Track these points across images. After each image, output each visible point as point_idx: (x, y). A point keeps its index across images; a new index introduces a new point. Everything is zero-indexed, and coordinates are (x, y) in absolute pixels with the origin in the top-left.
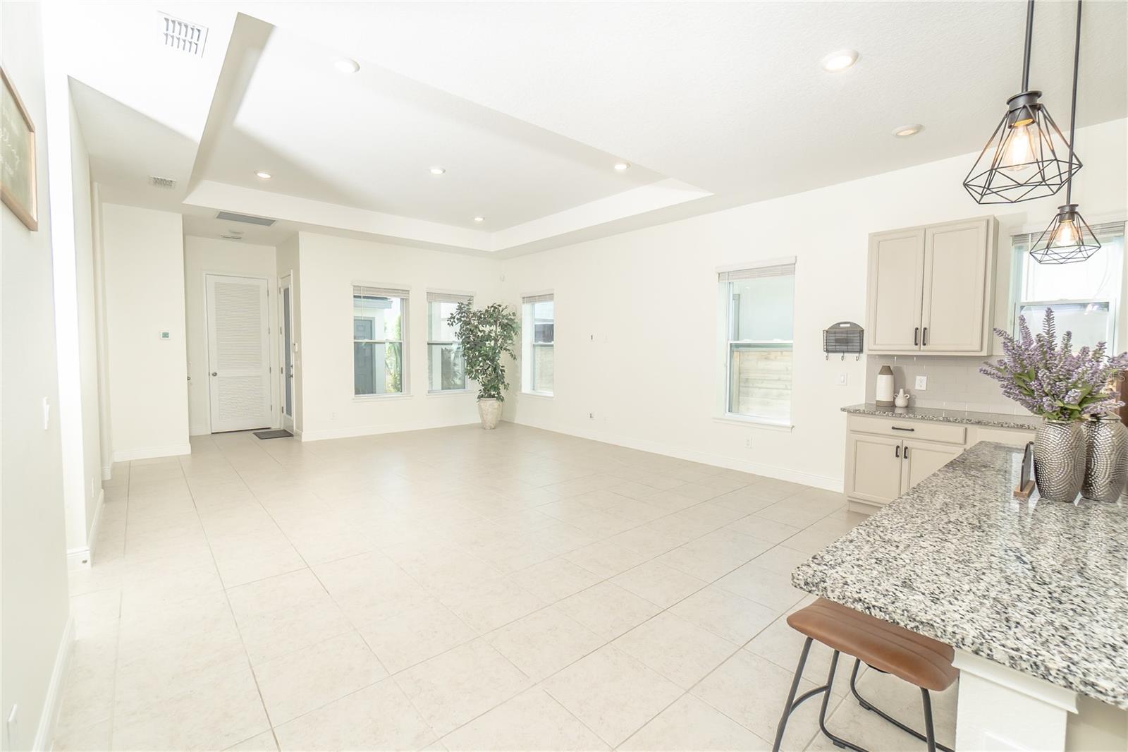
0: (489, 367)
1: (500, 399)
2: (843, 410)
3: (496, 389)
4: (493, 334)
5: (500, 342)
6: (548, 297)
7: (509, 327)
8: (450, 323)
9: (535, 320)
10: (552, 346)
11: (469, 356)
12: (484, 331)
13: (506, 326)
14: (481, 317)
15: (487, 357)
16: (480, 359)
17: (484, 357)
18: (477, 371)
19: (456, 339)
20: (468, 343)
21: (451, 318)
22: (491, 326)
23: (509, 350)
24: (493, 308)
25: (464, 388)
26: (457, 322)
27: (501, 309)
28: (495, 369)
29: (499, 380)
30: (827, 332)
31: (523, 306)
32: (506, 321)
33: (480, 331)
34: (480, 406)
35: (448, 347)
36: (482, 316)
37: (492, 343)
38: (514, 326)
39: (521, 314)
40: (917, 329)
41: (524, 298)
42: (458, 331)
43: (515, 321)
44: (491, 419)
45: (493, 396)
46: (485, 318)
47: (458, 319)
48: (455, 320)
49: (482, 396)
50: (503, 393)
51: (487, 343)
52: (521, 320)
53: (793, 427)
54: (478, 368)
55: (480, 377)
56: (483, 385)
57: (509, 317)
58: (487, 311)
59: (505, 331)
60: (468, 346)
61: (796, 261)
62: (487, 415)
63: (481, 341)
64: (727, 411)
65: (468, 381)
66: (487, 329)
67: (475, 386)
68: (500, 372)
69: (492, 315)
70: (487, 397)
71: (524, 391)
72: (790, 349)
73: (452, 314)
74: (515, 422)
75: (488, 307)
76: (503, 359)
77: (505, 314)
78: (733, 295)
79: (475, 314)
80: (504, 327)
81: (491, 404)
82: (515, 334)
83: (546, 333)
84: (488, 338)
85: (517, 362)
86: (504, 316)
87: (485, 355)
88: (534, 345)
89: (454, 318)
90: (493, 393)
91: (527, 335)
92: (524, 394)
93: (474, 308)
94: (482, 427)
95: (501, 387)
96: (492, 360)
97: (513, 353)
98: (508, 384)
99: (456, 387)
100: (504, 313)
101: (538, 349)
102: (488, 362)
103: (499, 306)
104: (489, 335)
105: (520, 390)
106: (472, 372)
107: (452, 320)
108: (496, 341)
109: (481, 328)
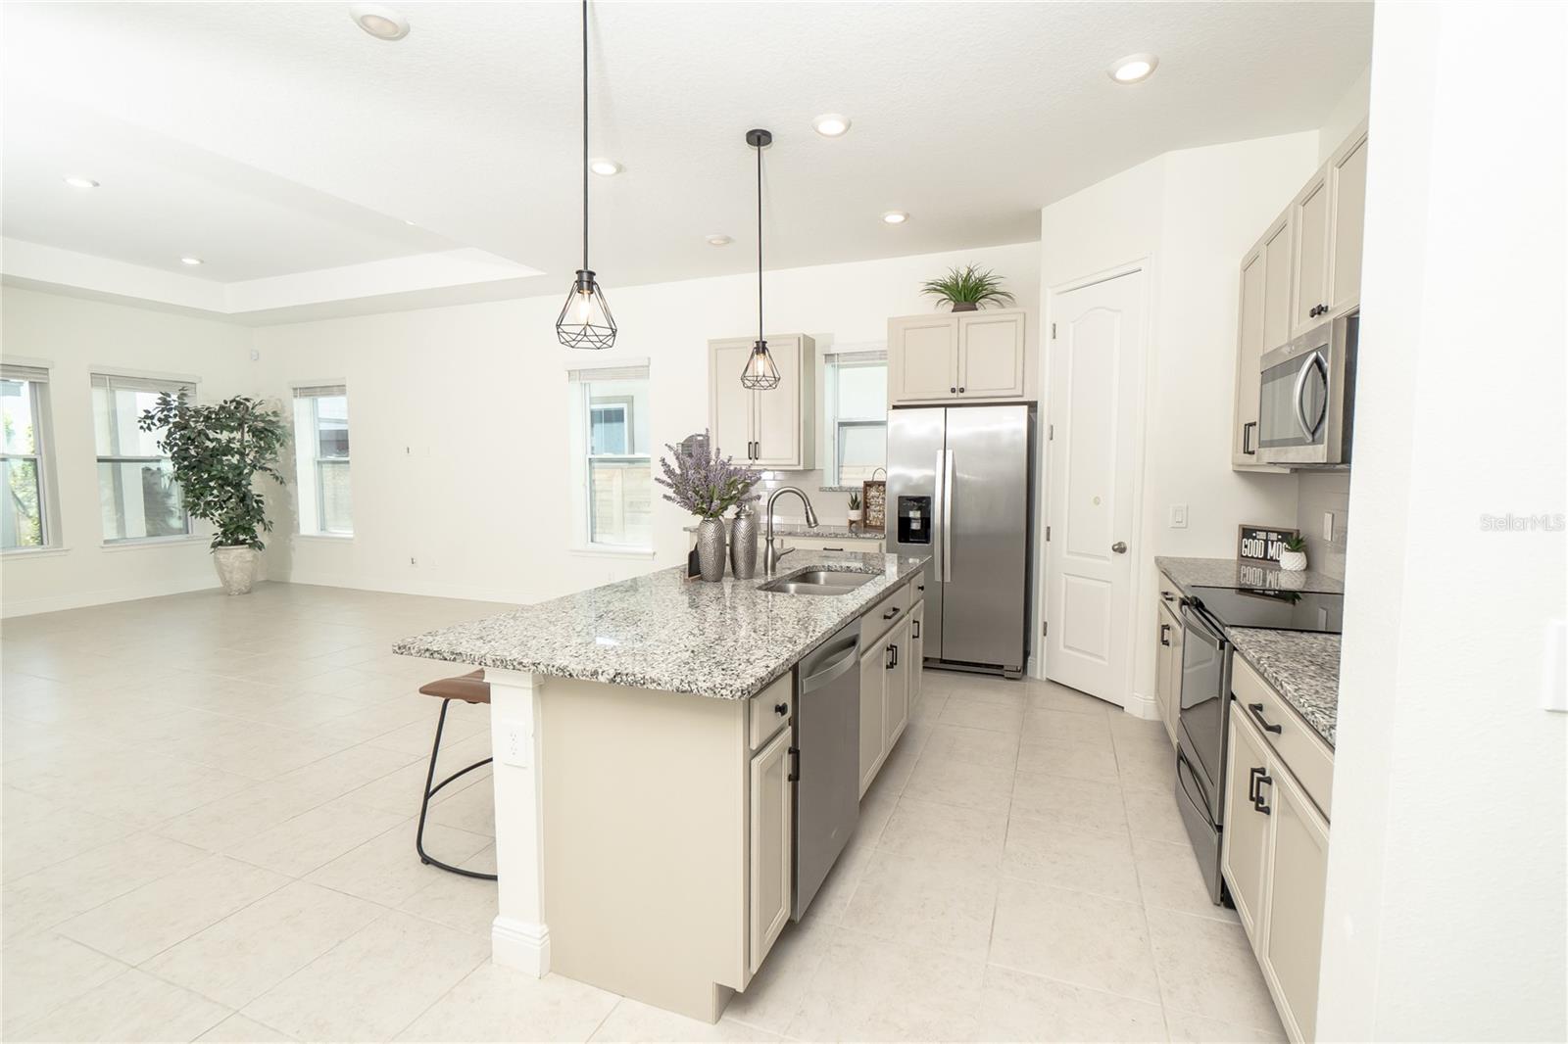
0: (230, 498)
1: (256, 545)
2: (685, 529)
3: (249, 530)
4: (236, 445)
5: (251, 457)
6: (339, 389)
7: (269, 434)
8: (145, 426)
9: (320, 420)
10: (348, 462)
11: (188, 480)
12: (218, 440)
13: (262, 432)
14: (210, 418)
15: (224, 482)
16: (212, 484)
17: (220, 482)
18: (208, 503)
19: (160, 452)
20: (184, 459)
21: (146, 417)
22: (232, 432)
23: (271, 470)
24: (234, 404)
25: (188, 533)
26: (158, 423)
27: (249, 404)
28: (242, 500)
29: (253, 517)
30: (683, 445)
31: (295, 400)
32: (262, 425)
33: (209, 440)
34: (216, 560)
35: (153, 466)
36: (213, 416)
37: (235, 460)
38: (278, 432)
39: (293, 414)
40: (750, 443)
41: (295, 389)
42: (163, 439)
43: (281, 424)
44: (239, 579)
45: (243, 542)
46: (218, 419)
47: (160, 420)
48: (155, 421)
49: (221, 543)
50: (262, 536)
51: (225, 458)
52: (292, 423)
53: (654, 554)
54: (210, 498)
55: (216, 514)
56: (221, 526)
57: (268, 418)
58: (222, 408)
59: (261, 439)
60: (186, 463)
61: (649, 363)
62: (231, 572)
63: (211, 456)
64: (590, 540)
65: (192, 520)
66: (224, 436)
67: (207, 528)
68: (255, 505)
69: (234, 414)
70: (231, 545)
71: (304, 531)
72: (646, 465)
73: (147, 412)
74: (292, 580)
75: (226, 402)
76: (257, 483)
77: (257, 414)
78: (590, 398)
79: (197, 412)
80: (257, 433)
81: (237, 556)
82: (281, 445)
83: (338, 443)
84: (227, 450)
85: (290, 487)
86: (257, 416)
87: (220, 478)
88: (319, 462)
89: (152, 417)
90: (241, 537)
91: (305, 448)
92: (303, 536)
93: (196, 402)
94: (226, 592)
95: (258, 528)
96: (237, 486)
97: (277, 474)
98: (271, 522)
99: (171, 531)
100: (257, 411)
101: (327, 470)
102: (229, 488)
103: (247, 400)
104: (227, 446)
105: (298, 531)
106: (199, 505)
107: (148, 421)
108: (242, 455)
109: (211, 434)
